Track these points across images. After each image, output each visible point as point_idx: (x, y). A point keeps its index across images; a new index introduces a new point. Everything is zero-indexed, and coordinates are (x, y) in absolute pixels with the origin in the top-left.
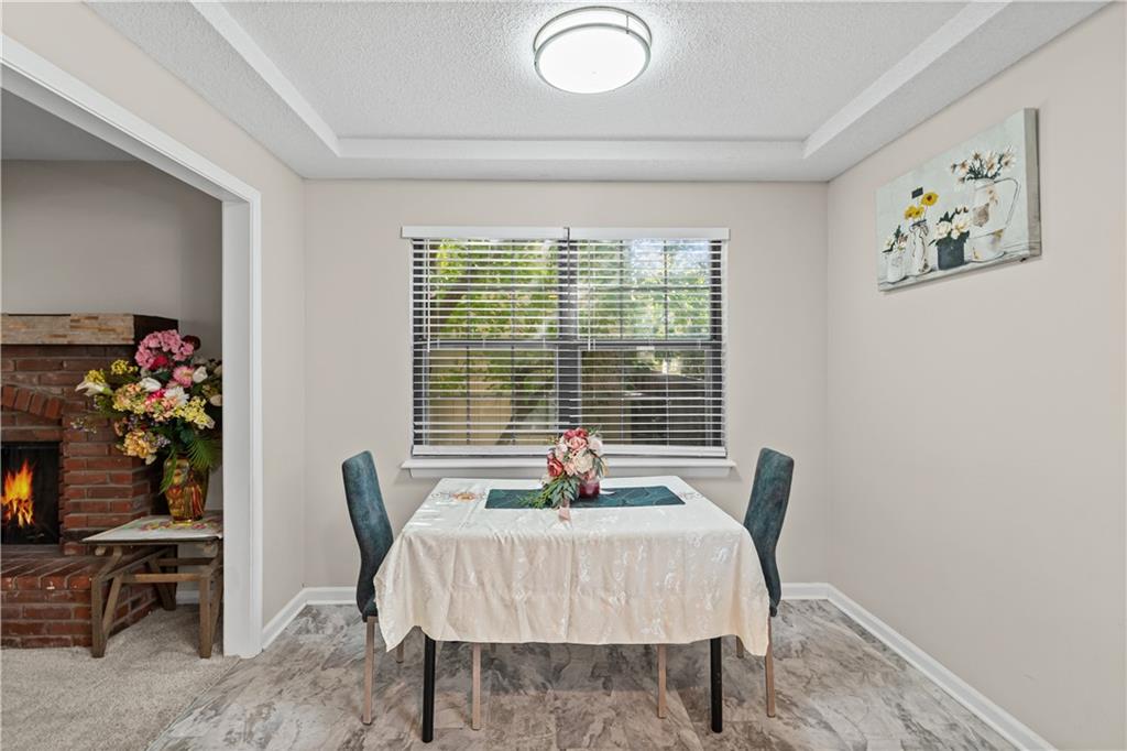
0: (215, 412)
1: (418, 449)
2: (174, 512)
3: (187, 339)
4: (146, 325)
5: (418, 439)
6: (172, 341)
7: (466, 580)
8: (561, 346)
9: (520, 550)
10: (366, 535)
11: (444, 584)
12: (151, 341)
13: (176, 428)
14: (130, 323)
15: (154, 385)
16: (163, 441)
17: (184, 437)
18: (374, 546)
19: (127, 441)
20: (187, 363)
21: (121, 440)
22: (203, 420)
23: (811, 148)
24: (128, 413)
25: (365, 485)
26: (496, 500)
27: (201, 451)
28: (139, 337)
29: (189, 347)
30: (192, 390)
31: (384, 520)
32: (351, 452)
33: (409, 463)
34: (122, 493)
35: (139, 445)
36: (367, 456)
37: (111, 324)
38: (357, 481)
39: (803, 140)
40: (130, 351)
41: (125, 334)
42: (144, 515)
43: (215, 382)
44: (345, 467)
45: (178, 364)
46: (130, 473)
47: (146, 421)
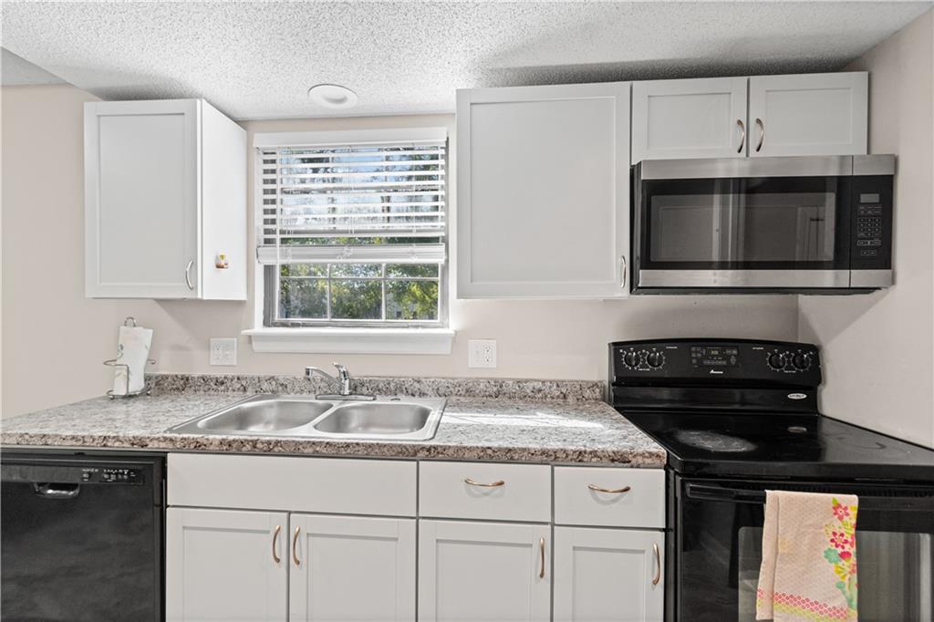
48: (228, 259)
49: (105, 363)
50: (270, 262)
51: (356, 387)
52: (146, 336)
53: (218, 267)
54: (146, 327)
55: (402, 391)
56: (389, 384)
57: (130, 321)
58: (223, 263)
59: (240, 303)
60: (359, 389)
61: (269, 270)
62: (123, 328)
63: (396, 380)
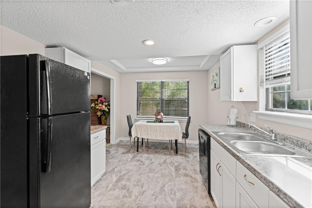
0: (109, 109)
1: (138, 116)
2: (103, 124)
3: (104, 98)
4: (99, 96)
5: (138, 114)
6: (102, 99)
7: (142, 130)
8: (161, 99)
9: (149, 127)
10: (130, 125)
11: (139, 130)
12: (100, 99)
13: (104, 111)
14: (97, 96)
15: (101, 105)
16: (102, 113)
17: (105, 113)
18: (130, 127)
19: (98, 113)
20: (105, 102)
21: (97, 113)
22: (107, 110)
23: (201, 66)
24: (98, 109)
25: (130, 119)
26: (148, 122)
27: (107, 115)
28: (98, 98)
29: (105, 99)
30: (106, 106)
31: (132, 124)
32: (128, 115)
33: (136, 118)
34: (95, 121)
35: (99, 114)
36: (130, 115)
37: (95, 96)
38: (129, 118)
39: (200, 65)
40: (97, 100)
41: (96, 98)
42: (97, 124)
43: (109, 105)
44: (127, 116)
45: (103, 102)
46: (96, 118)
47: (100, 110)
48: (243, 89)
49: (227, 117)
50: (267, 87)
51: (285, 139)
52: (235, 111)
53: (241, 91)
54: (236, 109)
55: (304, 147)
56: (298, 141)
57: (233, 107)
58: (242, 90)
59: (256, 102)
60: (286, 140)
61: (267, 89)
62: (231, 109)
63: (301, 140)
